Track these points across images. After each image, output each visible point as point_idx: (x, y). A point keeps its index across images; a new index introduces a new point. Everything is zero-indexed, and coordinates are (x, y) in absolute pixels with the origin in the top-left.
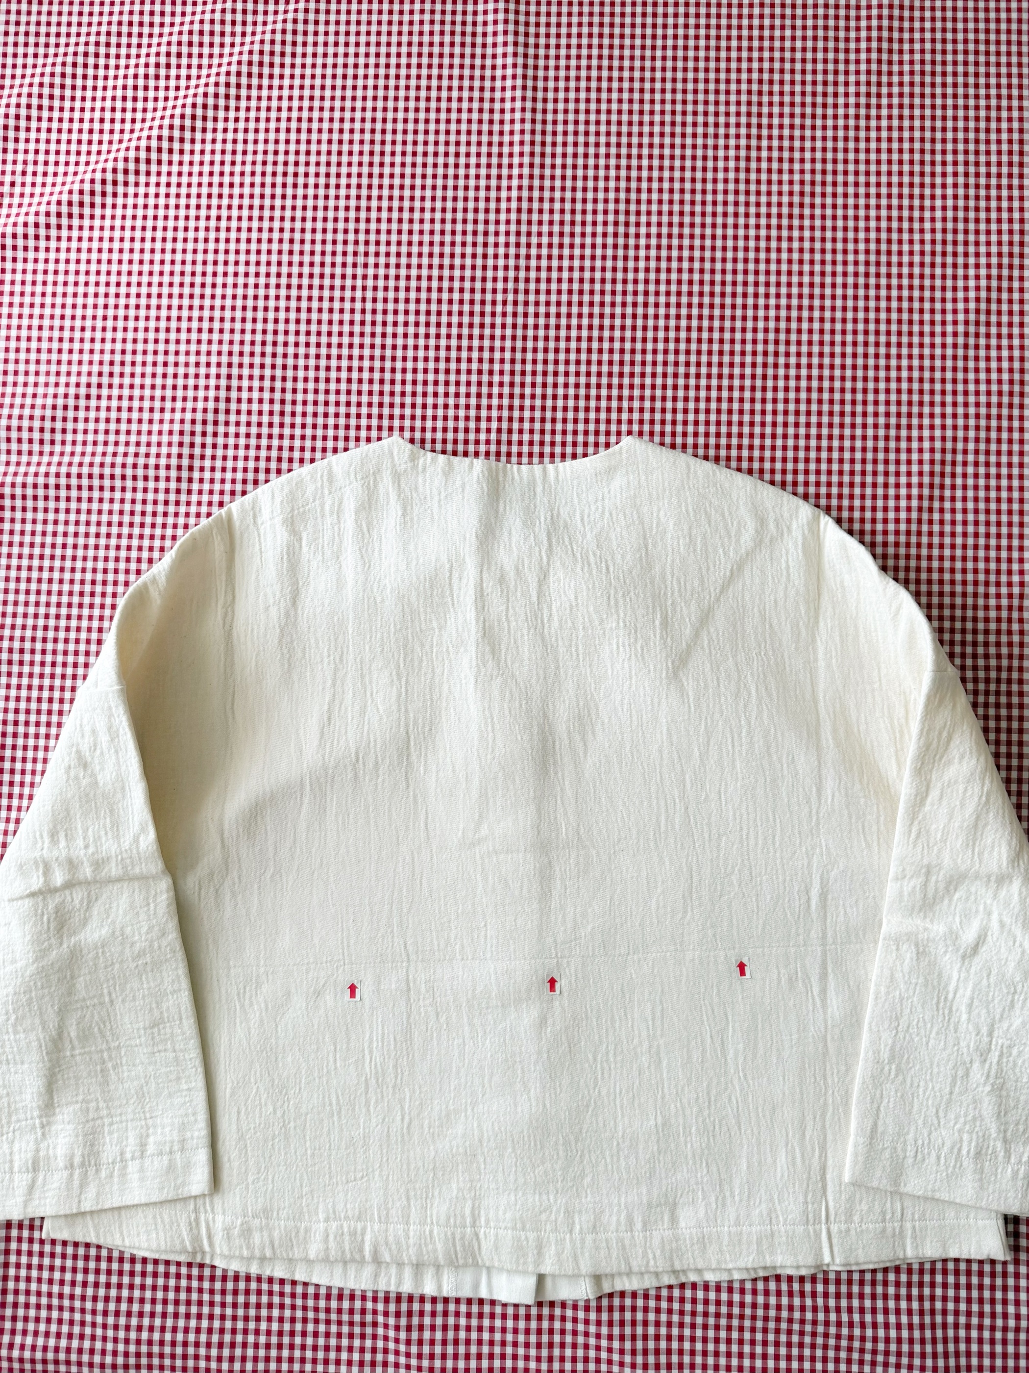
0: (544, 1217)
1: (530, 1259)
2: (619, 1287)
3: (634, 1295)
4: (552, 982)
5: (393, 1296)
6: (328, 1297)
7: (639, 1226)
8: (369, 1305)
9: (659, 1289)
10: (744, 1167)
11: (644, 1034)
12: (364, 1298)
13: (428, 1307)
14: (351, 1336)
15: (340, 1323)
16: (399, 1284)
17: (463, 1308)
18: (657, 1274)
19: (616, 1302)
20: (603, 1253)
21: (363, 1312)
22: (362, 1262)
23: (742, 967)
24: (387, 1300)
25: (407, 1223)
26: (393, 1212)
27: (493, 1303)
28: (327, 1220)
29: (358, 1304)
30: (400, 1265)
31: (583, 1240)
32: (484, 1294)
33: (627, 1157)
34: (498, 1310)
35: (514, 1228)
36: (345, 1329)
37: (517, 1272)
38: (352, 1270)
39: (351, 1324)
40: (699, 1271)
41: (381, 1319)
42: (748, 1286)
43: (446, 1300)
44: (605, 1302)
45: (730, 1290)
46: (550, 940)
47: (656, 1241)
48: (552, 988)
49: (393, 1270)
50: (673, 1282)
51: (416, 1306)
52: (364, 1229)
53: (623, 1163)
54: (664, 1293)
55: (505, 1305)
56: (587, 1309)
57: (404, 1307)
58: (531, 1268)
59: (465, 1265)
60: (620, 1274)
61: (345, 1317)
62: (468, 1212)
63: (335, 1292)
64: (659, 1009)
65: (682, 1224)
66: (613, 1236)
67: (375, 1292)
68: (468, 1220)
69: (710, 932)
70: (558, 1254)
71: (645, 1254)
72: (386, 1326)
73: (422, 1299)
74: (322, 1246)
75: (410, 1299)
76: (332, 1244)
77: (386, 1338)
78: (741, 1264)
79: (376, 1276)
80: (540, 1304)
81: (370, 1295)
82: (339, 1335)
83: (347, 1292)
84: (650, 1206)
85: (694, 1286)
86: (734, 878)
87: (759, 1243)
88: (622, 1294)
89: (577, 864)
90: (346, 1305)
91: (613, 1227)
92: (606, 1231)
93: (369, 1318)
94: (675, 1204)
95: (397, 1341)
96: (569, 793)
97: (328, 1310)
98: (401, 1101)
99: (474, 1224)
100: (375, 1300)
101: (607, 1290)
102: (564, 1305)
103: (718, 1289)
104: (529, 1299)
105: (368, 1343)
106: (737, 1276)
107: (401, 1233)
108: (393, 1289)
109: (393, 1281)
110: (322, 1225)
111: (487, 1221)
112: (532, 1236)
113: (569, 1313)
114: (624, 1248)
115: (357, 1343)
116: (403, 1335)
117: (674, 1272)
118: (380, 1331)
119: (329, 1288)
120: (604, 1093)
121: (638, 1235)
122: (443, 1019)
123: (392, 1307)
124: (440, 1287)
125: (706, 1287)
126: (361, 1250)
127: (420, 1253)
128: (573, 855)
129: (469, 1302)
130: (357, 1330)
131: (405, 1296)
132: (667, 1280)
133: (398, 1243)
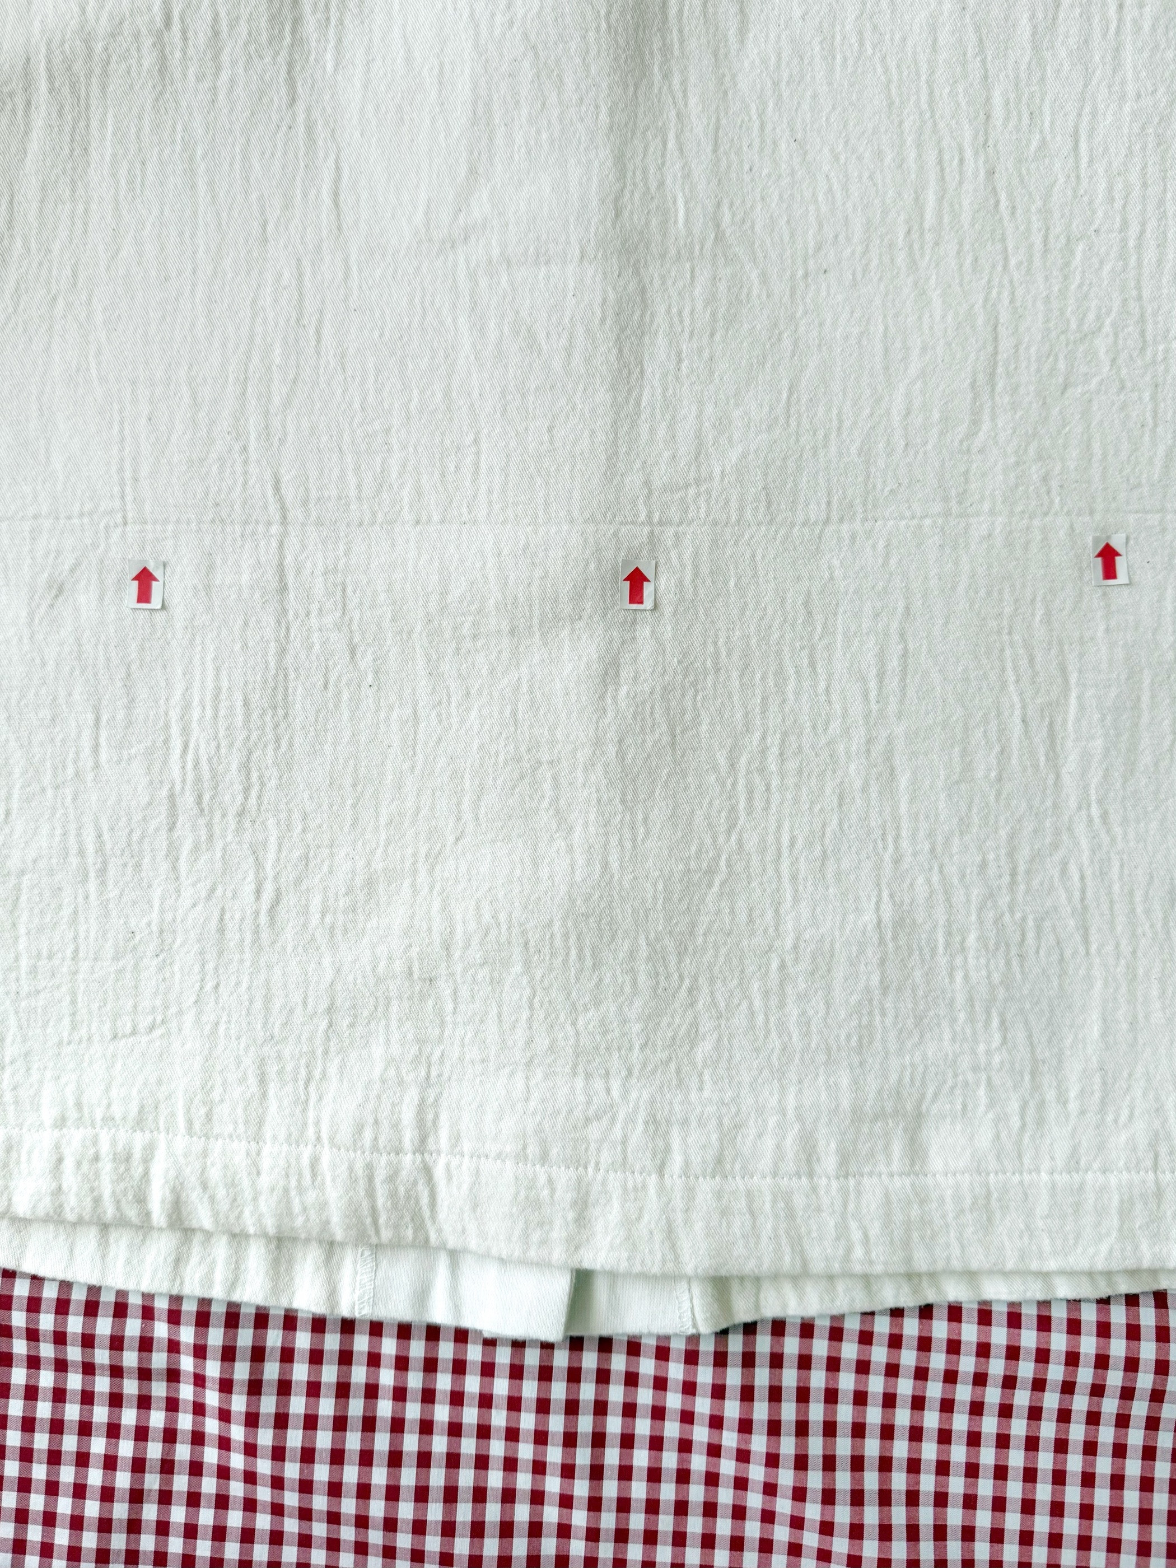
0: (594, 1131)
1: (558, 1233)
2: (771, 1310)
3: (807, 1330)
4: (636, 580)
5: (218, 1310)
6: (62, 1307)
7: (829, 1162)
8: (161, 1330)
9: (869, 1315)
10: (1096, 1031)
11: (857, 709)
12: (148, 1313)
13: (303, 1340)
14: (116, 1400)
15: (89, 1369)
16: (233, 1285)
17: (389, 1346)
18: (867, 1280)
19: (763, 1344)
20: (739, 1224)
21: (146, 1344)
22: (144, 1227)
23: (1108, 556)
24: (203, 1320)
25: (258, 1138)
26: (222, 1111)
27: (461, 1336)
28: (61, 1122)
29: (133, 1327)
30: (238, 1238)
31: (690, 1193)
32: (440, 1315)
33: (803, 997)
34: (474, 1353)
35: (521, 1156)
36: (102, 1384)
37: (523, 1262)
38: (120, 1244)
39: (116, 1372)
40: (971, 1276)
41: (187, 1363)
42: (1089, 1315)
43: (348, 1326)
44: (735, 1345)
45: (1044, 1324)
46: (634, 481)
47: (871, 1200)
48: (636, 595)
49: (221, 1249)
50: (907, 1300)
51: (274, 1338)
52: (150, 1150)
53: (793, 1011)
54: (882, 1326)
55: (490, 1343)
56: (691, 1358)
57: (245, 1337)
58: (558, 1254)
59: (397, 1245)
60: (776, 1277)
61: (102, 1356)
62: (408, 1115)
63: (78, 1296)
64: (895, 650)
65: (936, 1163)
66: (764, 1185)
67: (176, 1300)
68: (409, 1136)
69: (1035, 472)
70: (629, 1223)
71: (842, 1232)
72: (199, 1381)
73: (290, 1322)
74: (46, 1185)
75: (261, 1320)
76: (70, 1180)
77: (199, 1409)
78: (1079, 1260)
79: (178, 1262)
80: (576, 1344)
81: (161, 1305)
82: (87, 1398)
83: (107, 1298)
84: (857, 1115)
85: (955, 1313)
86: (1102, 345)
87: (1125, 1212)
88: (778, 1328)
89: (711, 299)
90: (104, 1326)
91: (765, 1163)
92: (747, 1173)
93: (159, 1360)
94: (919, 1118)
95: (225, 1416)
96: (698, 126)
97: (60, 1338)
98: (256, 851)
99: (421, 1146)
100: (174, 1317)
101: (743, 1315)
102: (634, 1348)
103: (1014, 1320)
104: (553, 1331)
105: (157, 1419)
106: (1064, 1290)
107: (240, 1160)
108: (218, 1293)
109: (220, 1275)
110: (47, 1138)
111: (456, 1139)
112: (564, 1177)
113: (647, 1366)
114: (791, 1214)
115: (129, 1417)
116: (239, 1403)
117: (911, 1277)
118: (186, 1392)
119: (65, 1286)
120: (751, 843)
121: (829, 1187)
122: (365, 661)
123: (216, 1337)
124: (332, 1295)
125: (985, 1317)
126: (141, 1200)
127: (285, 1210)
128: (703, 277)
129: (404, 1331)
130: (130, 1387)
131: (247, 1312)
132: (890, 1296)
133: (232, 1184)
